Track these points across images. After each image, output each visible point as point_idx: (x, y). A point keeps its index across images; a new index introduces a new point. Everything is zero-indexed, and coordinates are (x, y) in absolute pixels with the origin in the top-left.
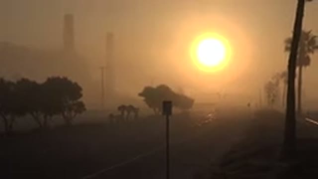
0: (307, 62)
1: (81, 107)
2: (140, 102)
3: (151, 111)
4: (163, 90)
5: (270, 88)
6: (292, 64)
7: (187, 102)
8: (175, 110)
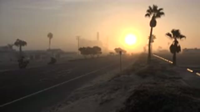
0: (153, 41)
1: (101, 53)
2: (114, 51)
3: (117, 54)
4: (119, 49)
5: (145, 48)
6: (150, 42)
7: (125, 52)
8: (123, 53)
